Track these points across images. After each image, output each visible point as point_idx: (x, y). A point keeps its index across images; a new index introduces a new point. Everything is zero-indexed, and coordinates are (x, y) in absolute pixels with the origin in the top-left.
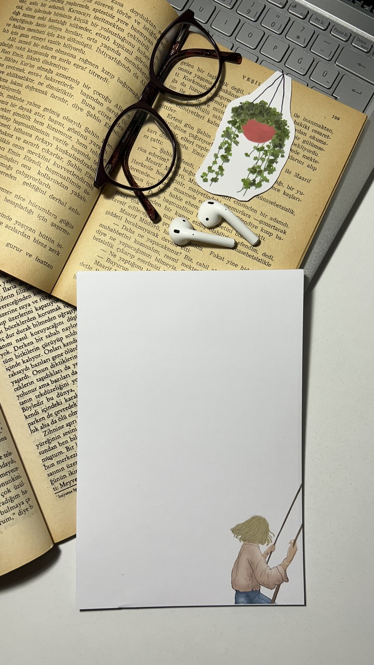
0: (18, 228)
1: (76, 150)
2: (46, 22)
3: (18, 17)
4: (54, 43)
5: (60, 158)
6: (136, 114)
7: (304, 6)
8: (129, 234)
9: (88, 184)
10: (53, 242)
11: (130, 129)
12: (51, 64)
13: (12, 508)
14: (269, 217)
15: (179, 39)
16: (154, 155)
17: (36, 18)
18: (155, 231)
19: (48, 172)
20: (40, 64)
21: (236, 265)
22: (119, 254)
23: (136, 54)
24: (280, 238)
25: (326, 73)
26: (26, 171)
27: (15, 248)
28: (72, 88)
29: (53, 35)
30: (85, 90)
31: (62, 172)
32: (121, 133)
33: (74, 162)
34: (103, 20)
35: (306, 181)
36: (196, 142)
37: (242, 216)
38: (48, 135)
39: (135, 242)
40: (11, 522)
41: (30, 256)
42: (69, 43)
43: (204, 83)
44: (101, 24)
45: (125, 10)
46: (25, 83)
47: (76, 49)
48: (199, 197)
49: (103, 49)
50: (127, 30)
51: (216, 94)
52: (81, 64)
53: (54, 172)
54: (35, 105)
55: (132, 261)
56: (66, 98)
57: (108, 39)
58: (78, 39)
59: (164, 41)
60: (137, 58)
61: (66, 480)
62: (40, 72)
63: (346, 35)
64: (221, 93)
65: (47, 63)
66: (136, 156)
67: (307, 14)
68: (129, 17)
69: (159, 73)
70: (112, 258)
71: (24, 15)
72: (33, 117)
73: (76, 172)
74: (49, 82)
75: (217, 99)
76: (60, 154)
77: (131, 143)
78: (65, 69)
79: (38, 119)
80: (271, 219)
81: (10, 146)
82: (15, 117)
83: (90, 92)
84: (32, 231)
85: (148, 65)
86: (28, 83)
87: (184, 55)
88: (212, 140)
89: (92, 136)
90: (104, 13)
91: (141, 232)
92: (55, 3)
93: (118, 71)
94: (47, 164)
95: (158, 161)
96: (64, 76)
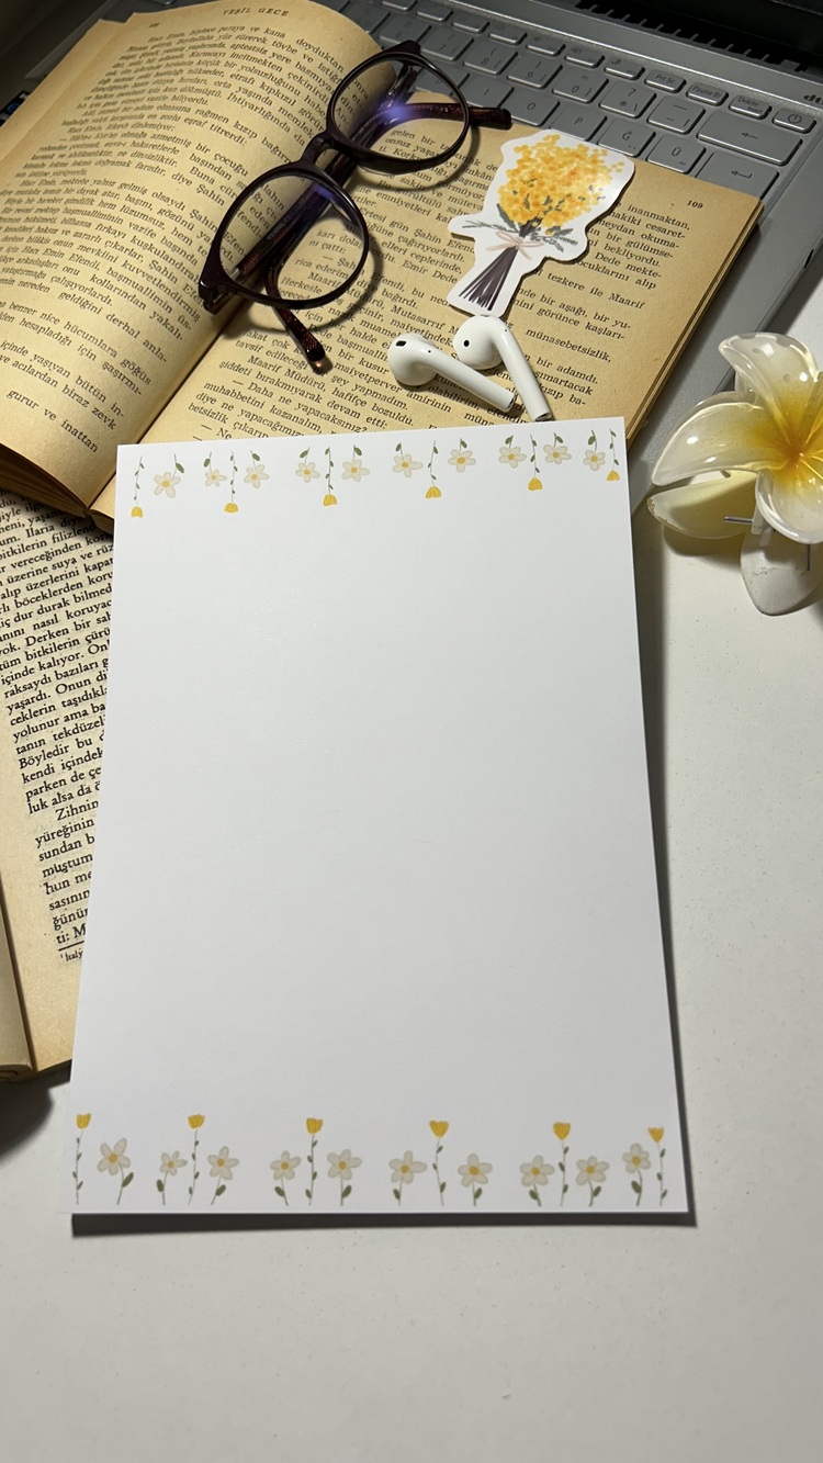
0: (37, 367)
1: (169, 244)
2: (151, 79)
3: (107, 85)
4: (158, 99)
5: (137, 256)
8: (261, 398)
9: (189, 308)
10: (103, 398)
12: (146, 125)
14: (556, 366)
16: (326, 268)
17: (136, 78)
18: (315, 391)
19: (110, 278)
20: (127, 130)
22: (237, 434)
23: (301, 104)
24: (579, 401)
25: (678, 150)
26: (70, 277)
27: (25, 401)
28: (175, 151)
29: (157, 90)
30: (199, 154)
31: (138, 278)
32: (263, 231)
33: (162, 263)
35: (634, 305)
36: (411, 249)
38: (120, 221)
41: (53, 417)
42: (184, 93)
44: (240, 62)
45: (284, 41)
46: (96, 159)
47: (193, 100)
49: (240, 95)
50: (288, 68)
51: (455, 176)
52: (200, 118)
53: (121, 278)
54: (106, 183)
56: (162, 166)
57: (252, 81)
58: (198, 86)
60: (302, 111)
62: (124, 140)
63: (717, 95)
64: (466, 176)
65: (140, 125)
67: (642, 72)
68: (294, 51)
71: (117, 81)
72: (99, 199)
73: (165, 280)
74: (136, 149)
75: (455, 183)
76: (138, 250)
78: (168, 128)
79: (107, 199)
80: (560, 369)
81: (50, 246)
82: (69, 205)
83: (209, 157)
84: (63, 372)
86: (98, 158)
88: (443, 245)
89: (203, 225)
90: (250, 48)
91: (287, 394)
92: (171, 54)
93: (265, 128)
94: (110, 264)
95: (333, 277)
96: (164, 137)
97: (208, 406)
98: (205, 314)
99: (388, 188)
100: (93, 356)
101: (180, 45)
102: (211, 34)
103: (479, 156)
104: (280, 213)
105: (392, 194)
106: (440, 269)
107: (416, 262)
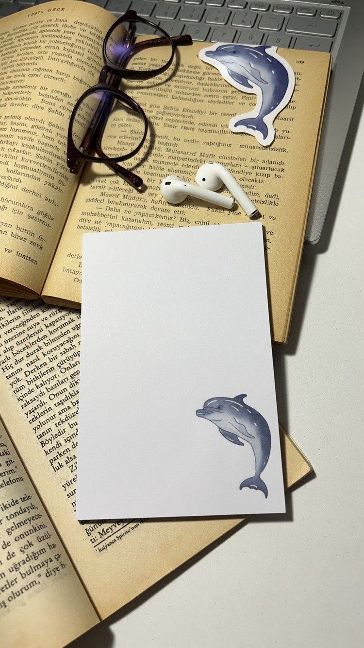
1: (42, 143)
4: (8, 67)
5: (28, 153)
6: (99, 106)
8: (114, 214)
9: (62, 175)
10: (33, 234)
12: (7, 83)
13: (37, 567)
14: (261, 161)
16: (125, 137)
18: (142, 203)
19: (17, 168)
21: (240, 214)
23: (87, 55)
24: (280, 177)
25: (278, 40)
28: (29, 93)
30: (43, 92)
31: (32, 165)
32: (87, 125)
33: (42, 154)
35: (289, 120)
36: (165, 117)
37: (231, 168)
38: (12, 136)
39: (123, 219)
41: (10, 251)
42: (21, 62)
44: (48, 39)
45: (69, 24)
47: (29, 64)
48: (181, 162)
49: (53, 56)
50: (75, 37)
51: (174, 74)
52: (36, 72)
53: (23, 167)
56: (25, 102)
57: (58, 48)
58: (30, 56)
63: (288, 9)
64: (179, 73)
65: (4, 83)
66: (107, 143)
67: (246, 4)
68: (74, 28)
73: (46, 163)
74: (6, 97)
75: (176, 78)
76: (27, 150)
78: (21, 81)
79: (1, 127)
80: (264, 162)
83: (48, 92)
84: (8, 226)
88: (180, 112)
89: (57, 129)
90: (51, 31)
91: (127, 208)
92: (7, 43)
93: (73, 71)
94: (14, 161)
95: (130, 141)
96: (20, 87)
97: (87, 224)
98: (71, 176)
99: (142, 88)
100: (21, 213)
101: (10, 38)
102: (25, 28)
103: (182, 62)
104: (92, 114)
105: (145, 91)
106: (184, 125)
107: (170, 123)
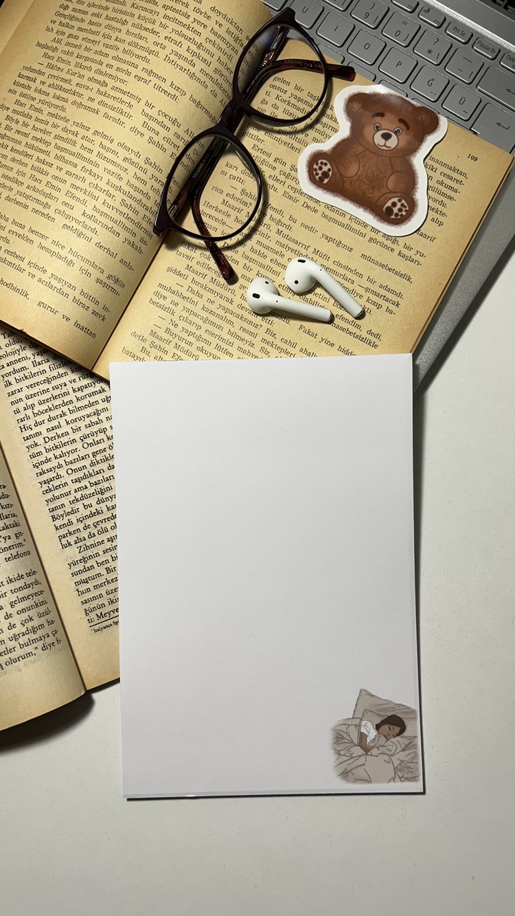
0: (54, 283)
1: (132, 186)
2: (102, 20)
3: (67, 12)
4: (111, 47)
5: (112, 196)
6: (213, 141)
7: (440, 11)
8: (196, 299)
9: (146, 231)
10: (97, 303)
11: (204, 161)
12: (105, 74)
13: (34, 641)
14: (378, 284)
15: (274, 46)
16: (233, 197)
17: (90, 14)
18: (229, 294)
19: (95, 214)
20: (92, 74)
21: (332, 345)
22: (182, 324)
23: (215, 65)
24: (391, 312)
25: (463, 99)
26: (68, 211)
27: (49, 309)
28: (130, 106)
29: (109, 37)
30: (148, 110)
31: (113, 214)
32: (192, 167)
33: (128, 201)
34: (175, 20)
35: (429, 239)
36: (289, 182)
37: (343, 281)
38: (97, 165)
39: (203, 308)
40: (32, 658)
41: (68, 319)
42: (130, 48)
43: (301, 106)
44: (171, 25)
45: (205, 7)
46: (72, 98)
47: (138, 57)
48: (288, 254)
49: (172, 57)
50: (206, 33)
51: (317, 121)
52: (145, 75)
53: (102, 214)
54: (83, 126)
55: (198, 333)
56: (123, 118)
57: (180, 44)
58: (142, 43)
59: (252, 49)
60: (216, 70)
61: (104, 611)
62: (91, 85)
63: (492, 52)
64: (324, 119)
65: (99, 72)
66: (209, 198)
67: (444, 22)
68: (209, 17)
69: (246, 89)
70: (172, 328)
71: (74, 10)
72: (79, 142)
73: (131, 215)
74: (101, 98)
75: (318, 126)
76: (112, 191)
77: (205, 180)
78: (123, 81)
79: (86, 144)
80: (381, 286)
81: (49, 178)
82: (57, 141)
83: (154, 113)
84: (71, 287)
85: (231, 81)
86: (74, 98)
87: (280, 67)
89: (153, 169)
91: (212, 297)
93: (191, 87)
94: (94, 202)
95: (238, 205)
96: (121, 91)
97: (161, 301)
100: (89, 275)
103: (333, 103)
104: (202, 151)
106: (307, 201)
107: (291, 193)
